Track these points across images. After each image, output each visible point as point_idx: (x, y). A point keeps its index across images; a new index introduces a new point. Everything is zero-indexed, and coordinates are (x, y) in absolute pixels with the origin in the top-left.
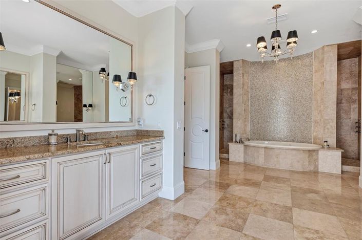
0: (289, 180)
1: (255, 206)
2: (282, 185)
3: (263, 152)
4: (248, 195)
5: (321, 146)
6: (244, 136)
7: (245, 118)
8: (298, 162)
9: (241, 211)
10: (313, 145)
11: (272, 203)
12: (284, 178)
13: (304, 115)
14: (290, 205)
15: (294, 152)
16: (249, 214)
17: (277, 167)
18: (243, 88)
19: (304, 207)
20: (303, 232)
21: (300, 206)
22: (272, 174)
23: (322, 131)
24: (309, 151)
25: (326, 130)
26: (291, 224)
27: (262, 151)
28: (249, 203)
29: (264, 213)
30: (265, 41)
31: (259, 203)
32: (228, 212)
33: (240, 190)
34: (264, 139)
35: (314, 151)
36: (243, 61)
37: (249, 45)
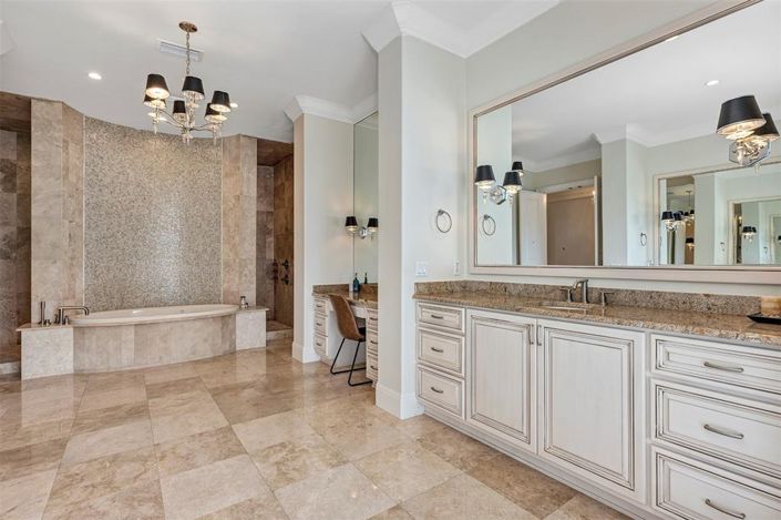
0: (198, 380)
1: (162, 458)
2: (194, 393)
3: (132, 336)
4: (134, 442)
5: (237, 307)
6: (70, 303)
7: (72, 259)
8: (206, 340)
9: (137, 484)
10: (222, 305)
11: (193, 436)
12: (187, 379)
13: (205, 251)
14: (226, 424)
15: (198, 324)
16: (158, 481)
17: (166, 361)
18: (66, 177)
19: (246, 417)
20: (267, 456)
21: (240, 419)
22: (160, 378)
23: (237, 279)
24: (223, 317)
25: (244, 278)
26: (245, 455)
27: (130, 335)
28: (145, 460)
29: (188, 461)
30: (165, 87)
31: (166, 447)
32: (101, 509)
33: (103, 440)
34: (123, 305)
35: (230, 316)
36: (66, 109)
37: (95, 76)
